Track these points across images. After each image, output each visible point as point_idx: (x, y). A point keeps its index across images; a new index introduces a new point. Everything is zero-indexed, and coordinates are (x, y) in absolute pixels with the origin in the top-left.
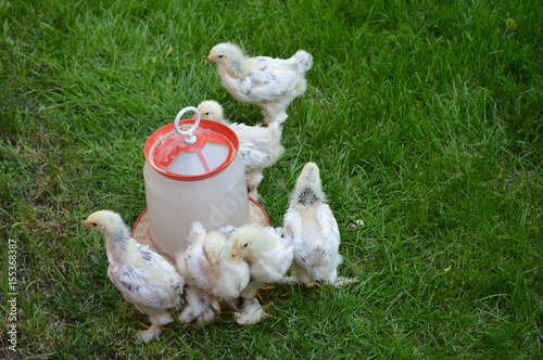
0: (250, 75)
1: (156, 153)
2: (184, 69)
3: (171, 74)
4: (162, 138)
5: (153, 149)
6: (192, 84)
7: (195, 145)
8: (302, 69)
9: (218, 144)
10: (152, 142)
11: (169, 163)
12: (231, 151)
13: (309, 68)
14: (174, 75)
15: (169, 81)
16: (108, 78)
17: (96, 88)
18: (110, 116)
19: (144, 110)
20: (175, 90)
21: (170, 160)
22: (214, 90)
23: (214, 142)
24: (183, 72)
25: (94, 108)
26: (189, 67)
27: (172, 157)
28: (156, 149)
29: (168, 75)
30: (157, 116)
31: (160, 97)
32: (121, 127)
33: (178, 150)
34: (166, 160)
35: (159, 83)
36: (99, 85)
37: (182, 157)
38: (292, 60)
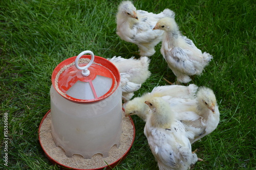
1: (60, 79)
2: (90, 8)
3: (80, 11)
4: (66, 67)
5: (58, 74)
6: (93, 19)
7: (89, 77)
9: (106, 77)
10: (59, 69)
11: (68, 88)
12: (114, 83)
14: (82, 11)
15: (78, 15)
16: (37, 8)
17: (28, 14)
18: (35, 36)
19: (59, 34)
20: (81, 22)
21: (70, 86)
22: (107, 26)
23: (102, 75)
24: (89, 10)
25: (25, 28)
26: (93, 7)
27: (71, 84)
28: (61, 75)
29: (78, 11)
30: (67, 40)
31: (71, 26)
32: (41, 46)
33: (76, 79)
34: (67, 86)
35: (71, 15)
36: (31, 12)
37: (78, 85)
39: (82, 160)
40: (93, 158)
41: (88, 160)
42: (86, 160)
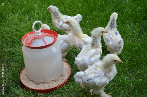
0: (62, 20)
7: (41, 36)
8: (79, 20)
9: (50, 36)
12: (55, 39)
13: (81, 20)
27: (32, 41)
28: (27, 40)
33: (35, 38)
34: (30, 43)
38: (75, 17)
39: (45, 85)
40: (50, 83)
41: (48, 84)
42: (47, 85)
